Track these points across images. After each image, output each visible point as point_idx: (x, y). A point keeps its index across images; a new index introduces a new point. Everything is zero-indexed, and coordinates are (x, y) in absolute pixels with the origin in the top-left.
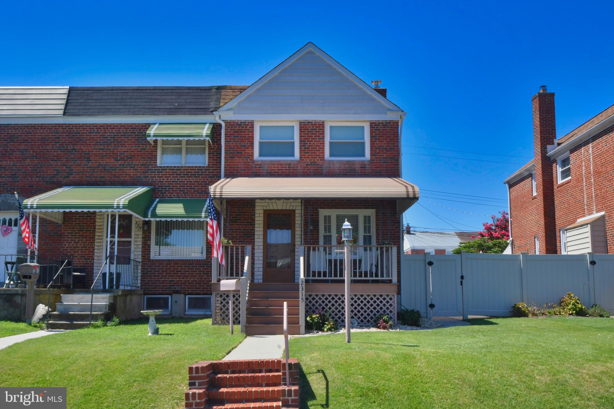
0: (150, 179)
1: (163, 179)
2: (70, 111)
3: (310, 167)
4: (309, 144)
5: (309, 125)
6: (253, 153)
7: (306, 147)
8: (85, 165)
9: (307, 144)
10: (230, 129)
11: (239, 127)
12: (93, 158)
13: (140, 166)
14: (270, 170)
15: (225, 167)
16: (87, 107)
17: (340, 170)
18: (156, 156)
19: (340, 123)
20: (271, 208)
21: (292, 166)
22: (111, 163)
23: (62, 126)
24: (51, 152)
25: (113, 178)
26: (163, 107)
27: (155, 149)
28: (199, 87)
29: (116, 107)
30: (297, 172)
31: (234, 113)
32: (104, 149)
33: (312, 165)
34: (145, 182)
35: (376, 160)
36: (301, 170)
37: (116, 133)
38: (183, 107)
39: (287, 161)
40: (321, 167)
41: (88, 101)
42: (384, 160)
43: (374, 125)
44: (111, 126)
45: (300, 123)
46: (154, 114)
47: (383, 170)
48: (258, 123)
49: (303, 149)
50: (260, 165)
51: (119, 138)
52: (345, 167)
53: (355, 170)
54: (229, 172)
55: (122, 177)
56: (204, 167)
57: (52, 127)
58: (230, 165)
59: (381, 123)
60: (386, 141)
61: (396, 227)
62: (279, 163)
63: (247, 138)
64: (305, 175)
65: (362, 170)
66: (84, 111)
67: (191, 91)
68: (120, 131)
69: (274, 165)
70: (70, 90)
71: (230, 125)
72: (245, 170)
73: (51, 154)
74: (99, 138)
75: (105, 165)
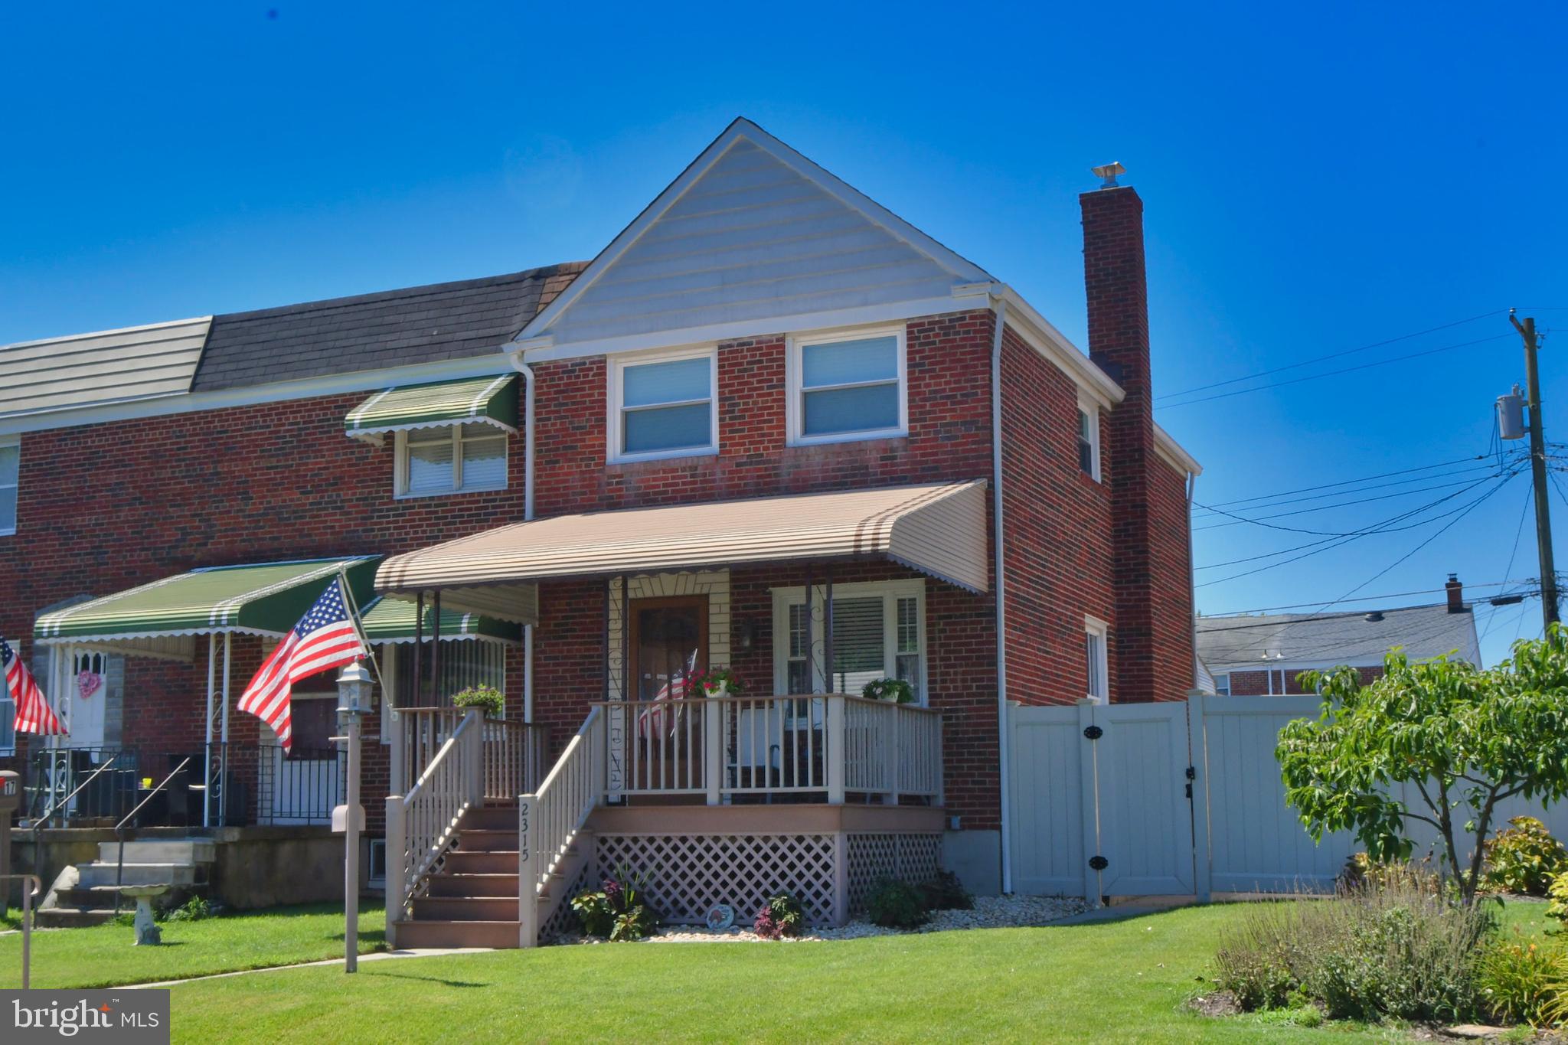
0: (376, 536)
1: (407, 533)
2: (207, 379)
3: (748, 471)
4: (744, 404)
5: (742, 351)
6: (604, 445)
7: (737, 414)
8: (238, 511)
9: (738, 404)
10: (548, 386)
11: (569, 378)
12: (254, 492)
13: (355, 502)
14: (646, 488)
15: (536, 491)
16: (242, 365)
17: (827, 471)
18: (392, 473)
19: (832, 335)
20: (648, 594)
21: (699, 471)
22: (292, 500)
23: (190, 419)
24: (169, 484)
25: (298, 539)
26: (405, 343)
27: (388, 456)
28: (494, 279)
29: (303, 357)
30: (712, 488)
31: (556, 342)
32: (277, 467)
33: (751, 463)
34: (365, 542)
35: (926, 433)
36: (722, 479)
37: (304, 423)
38: (449, 337)
39: (685, 458)
40: (775, 468)
41: (248, 348)
42: (946, 432)
43: (917, 331)
44: (292, 406)
45: (720, 347)
46: (381, 366)
47: (945, 460)
48: (619, 360)
49: (727, 421)
50: (621, 476)
51: (310, 434)
52: (839, 463)
53: (867, 467)
54: (546, 503)
55: (316, 535)
56: (497, 493)
57: (171, 421)
58: (549, 483)
59: (939, 322)
60: (952, 375)
61: (983, 629)
62: (668, 467)
63: (588, 404)
64: (732, 493)
65: (886, 465)
66: (235, 375)
67: (474, 291)
68: (311, 416)
69: (654, 472)
70: (215, 323)
71: (547, 374)
72: (585, 493)
73: (169, 490)
74: (266, 439)
75: (280, 507)
